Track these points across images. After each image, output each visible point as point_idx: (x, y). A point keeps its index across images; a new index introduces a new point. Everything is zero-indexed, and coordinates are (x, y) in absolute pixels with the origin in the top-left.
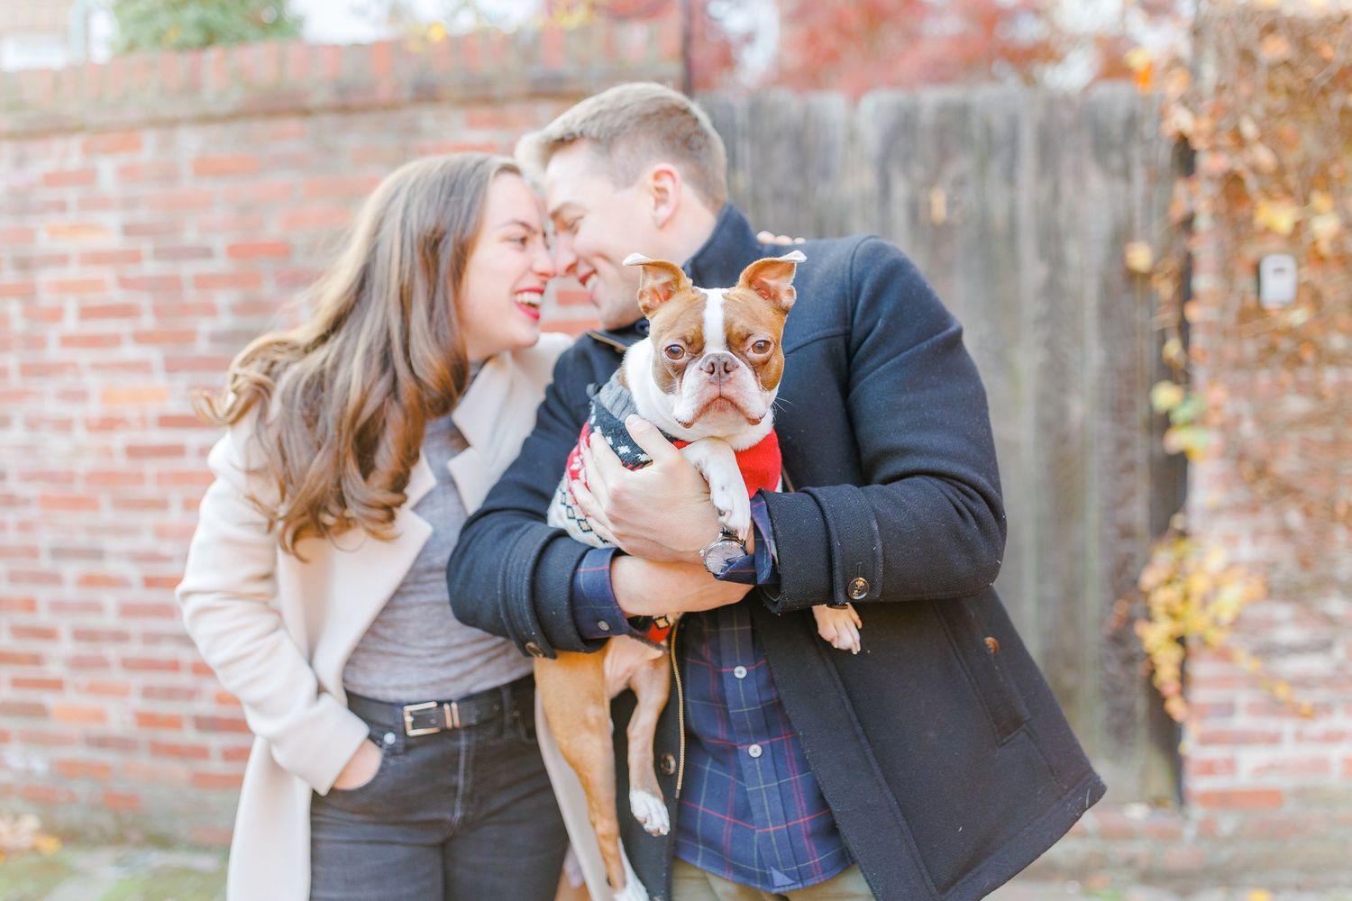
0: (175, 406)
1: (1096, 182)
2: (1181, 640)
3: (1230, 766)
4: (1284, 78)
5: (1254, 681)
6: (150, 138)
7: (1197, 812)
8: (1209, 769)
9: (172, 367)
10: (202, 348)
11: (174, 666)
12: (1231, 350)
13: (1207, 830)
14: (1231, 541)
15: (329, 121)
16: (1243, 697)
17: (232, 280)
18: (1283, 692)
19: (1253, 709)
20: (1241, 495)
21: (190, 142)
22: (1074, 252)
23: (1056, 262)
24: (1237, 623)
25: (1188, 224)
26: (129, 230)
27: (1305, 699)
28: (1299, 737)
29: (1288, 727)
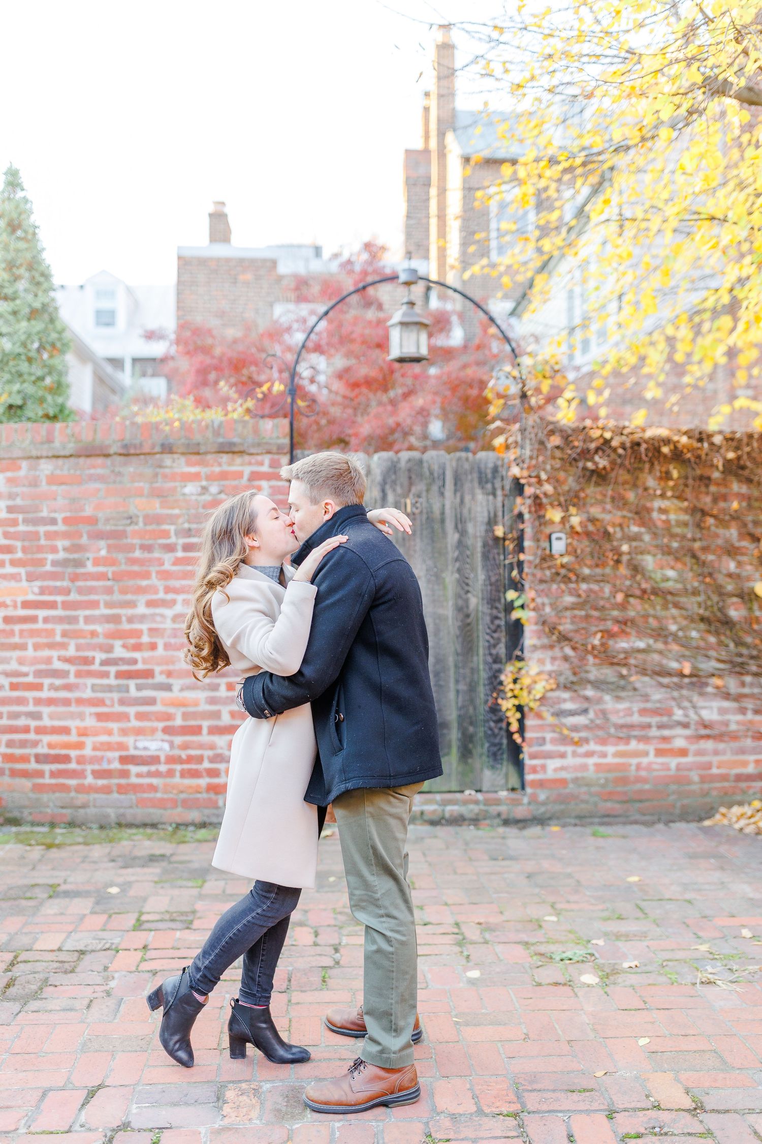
0: (31, 597)
1: (480, 496)
2: (519, 708)
3: (544, 767)
4: (558, 453)
5: (553, 728)
6: (24, 464)
7: (529, 790)
8: (534, 770)
9: (31, 578)
10: (48, 568)
11: (26, 730)
12: (539, 574)
13: (533, 800)
14: (541, 662)
15: (119, 459)
16: (549, 736)
17: (66, 535)
18: (566, 732)
19: (553, 741)
20: (545, 641)
21: (46, 468)
22: (470, 528)
23: (463, 533)
24: (542, 699)
25: (520, 516)
26: (10, 509)
27: (576, 736)
28: (575, 754)
29: (569, 749)
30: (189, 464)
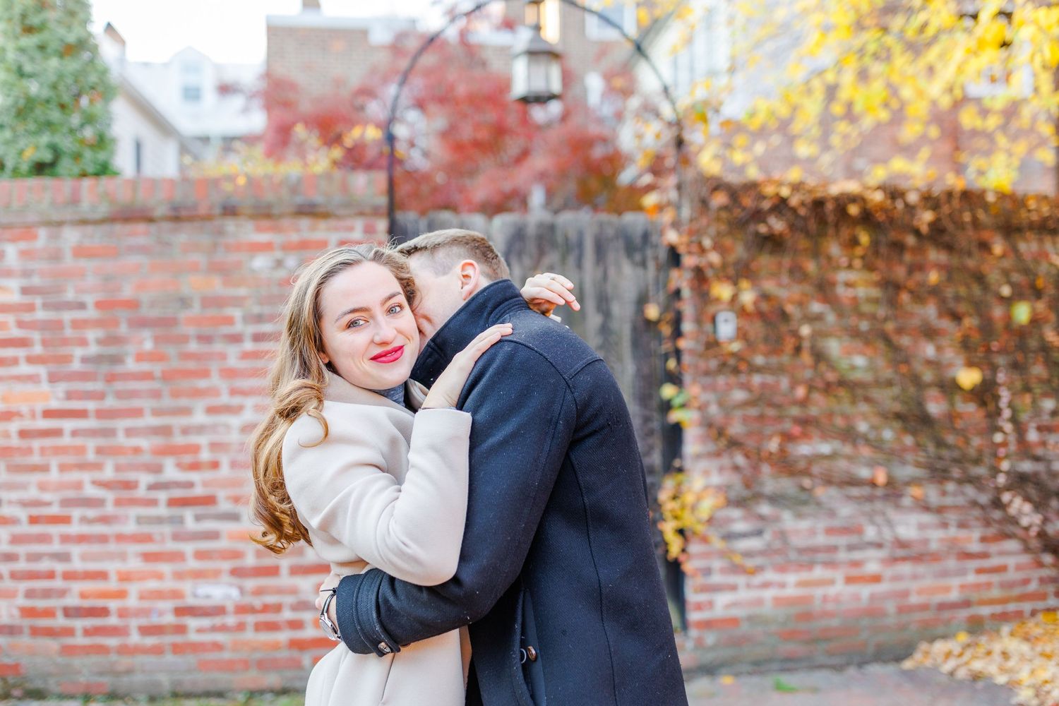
0: (55, 404)
1: (628, 269)
2: (681, 532)
3: (710, 604)
4: (724, 215)
5: (722, 554)
6: (43, 233)
7: (693, 633)
8: (699, 607)
9: (53, 378)
10: (76, 366)
11: (51, 575)
12: (702, 364)
13: (699, 644)
14: (706, 473)
15: (166, 226)
16: (717, 564)
17: (98, 323)
18: (738, 560)
19: (723, 571)
20: (711, 447)
21: (71, 236)
22: (616, 309)
23: (606, 314)
24: (710, 521)
25: (677, 294)
26: (25, 291)
27: (750, 563)
28: (749, 586)
29: (740, 580)
30: (259, 230)
